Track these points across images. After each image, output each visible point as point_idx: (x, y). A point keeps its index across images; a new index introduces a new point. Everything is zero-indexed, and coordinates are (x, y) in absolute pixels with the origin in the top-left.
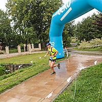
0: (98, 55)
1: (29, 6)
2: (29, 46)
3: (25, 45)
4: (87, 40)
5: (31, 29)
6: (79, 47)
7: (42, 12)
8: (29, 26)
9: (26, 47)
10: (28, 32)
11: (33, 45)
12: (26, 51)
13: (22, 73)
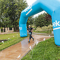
0: (46, 35)
1: (7, 5)
2: (6, 29)
3: (4, 28)
4: (40, 27)
5: (8, 18)
6: (36, 31)
7: (15, 9)
8: (7, 17)
9: (4, 30)
10: (6, 20)
11: (8, 28)
12: (4, 32)
13: (1, 45)
